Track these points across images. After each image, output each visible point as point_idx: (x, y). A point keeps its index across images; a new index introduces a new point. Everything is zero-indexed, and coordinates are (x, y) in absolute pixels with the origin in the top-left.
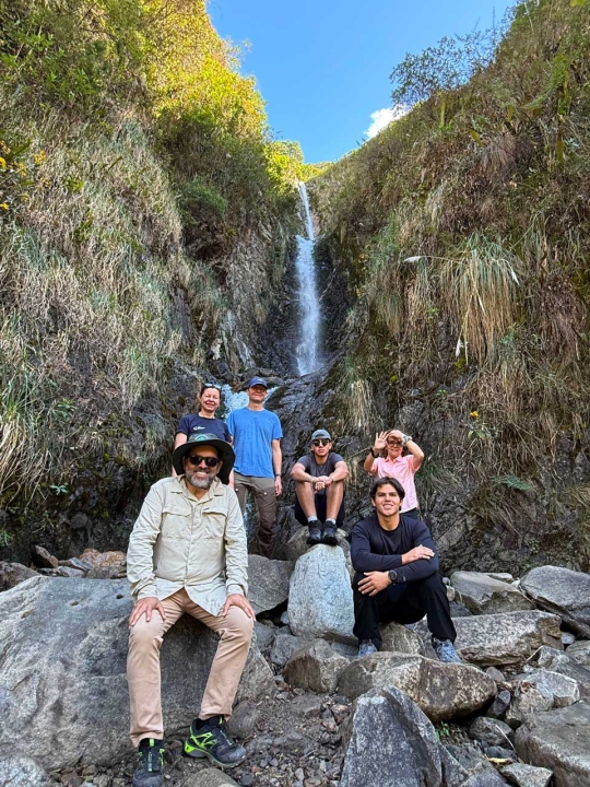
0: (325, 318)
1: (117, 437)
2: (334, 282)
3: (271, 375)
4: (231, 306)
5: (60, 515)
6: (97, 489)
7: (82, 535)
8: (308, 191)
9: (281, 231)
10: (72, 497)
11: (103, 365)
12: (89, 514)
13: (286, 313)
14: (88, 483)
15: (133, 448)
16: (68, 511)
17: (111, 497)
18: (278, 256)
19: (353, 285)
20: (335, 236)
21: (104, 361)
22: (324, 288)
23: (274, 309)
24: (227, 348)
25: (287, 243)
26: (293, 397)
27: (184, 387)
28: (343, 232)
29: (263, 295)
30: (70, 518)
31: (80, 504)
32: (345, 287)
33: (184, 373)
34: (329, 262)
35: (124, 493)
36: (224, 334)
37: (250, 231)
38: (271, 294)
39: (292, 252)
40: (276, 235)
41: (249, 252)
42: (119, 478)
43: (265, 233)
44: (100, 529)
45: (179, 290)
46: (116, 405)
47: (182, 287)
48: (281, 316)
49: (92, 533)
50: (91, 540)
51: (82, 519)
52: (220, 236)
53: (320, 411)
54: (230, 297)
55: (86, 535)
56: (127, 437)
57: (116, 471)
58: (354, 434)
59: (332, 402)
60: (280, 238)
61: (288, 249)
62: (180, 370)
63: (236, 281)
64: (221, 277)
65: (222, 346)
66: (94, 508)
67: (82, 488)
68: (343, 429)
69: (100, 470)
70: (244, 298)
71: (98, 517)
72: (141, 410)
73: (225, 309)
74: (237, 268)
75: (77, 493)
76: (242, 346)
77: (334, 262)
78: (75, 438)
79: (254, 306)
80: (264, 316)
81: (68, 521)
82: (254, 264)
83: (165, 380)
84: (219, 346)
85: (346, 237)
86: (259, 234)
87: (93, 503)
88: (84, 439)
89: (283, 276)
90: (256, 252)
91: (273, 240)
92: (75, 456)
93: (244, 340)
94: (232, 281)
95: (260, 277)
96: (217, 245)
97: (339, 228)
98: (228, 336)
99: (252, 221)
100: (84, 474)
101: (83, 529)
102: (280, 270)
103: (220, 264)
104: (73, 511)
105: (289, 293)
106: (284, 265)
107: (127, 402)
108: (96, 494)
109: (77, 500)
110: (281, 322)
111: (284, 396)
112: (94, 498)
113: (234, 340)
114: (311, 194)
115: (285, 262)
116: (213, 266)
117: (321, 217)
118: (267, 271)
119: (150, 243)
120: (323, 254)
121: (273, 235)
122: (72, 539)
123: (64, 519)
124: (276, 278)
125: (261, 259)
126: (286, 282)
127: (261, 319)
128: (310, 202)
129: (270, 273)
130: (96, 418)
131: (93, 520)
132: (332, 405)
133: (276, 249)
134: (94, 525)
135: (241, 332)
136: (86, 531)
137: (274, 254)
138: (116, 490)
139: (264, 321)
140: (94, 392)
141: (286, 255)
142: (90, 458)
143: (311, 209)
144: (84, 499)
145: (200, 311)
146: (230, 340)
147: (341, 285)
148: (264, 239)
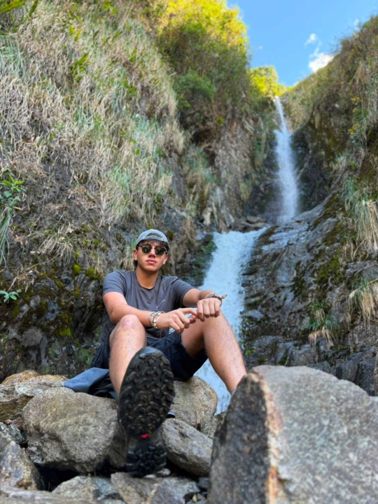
0: (303, 193)
1: (90, 248)
2: (310, 162)
3: (258, 222)
4: (220, 183)
5: (10, 328)
6: (59, 302)
7: (34, 355)
8: (282, 103)
9: (262, 124)
10: (25, 308)
11: (84, 180)
12: (45, 330)
13: (267, 192)
14: (47, 293)
15: (110, 263)
16: (19, 324)
17: (77, 314)
18: (259, 144)
19: (328, 163)
20: (310, 124)
21: (86, 178)
22: (301, 169)
23: (256, 189)
24: (216, 216)
25: (267, 135)
26: (284, 234)
27: (173, 223)
28: (317, 119)
29: (247, 177)
30: (21, 332)
31: (34, 317)
32: (321, 165)
33: (174, 211)
34: (305, 147)
35: (95, 311)
36: (213, 204)
37: (235, 124)
38: (254, 176)
39: (272, 142)
40: (257, 128)
41: (234, 142)
42: (90, 293)
43: (248, 127)
44: (58, 350)
45: (173, 154)
46: (93, 217)
47: (176, 152)
48: (262, 193)
49: (47, 354)
50: (44, 362)
51: (36, 335)
52: (210, 124)
53: (320, 241)
54: (219, 175)
55: (39, 355)
56: (103, 250)
57: (86, 285)
58: (370, 258)
59: (335, 229)
60: (261, 130)
61: (267, 139)
62: (169, 208)
63: (224, 163)
64: (211, 158)
65: (212, 214)
66: (52, 323)
67: (38, 297)
68: (353, 254)
69: (67, 282)
70: (230, 179)
71: (56, 335)
72: (124, 229)
73: (214, 184)
74: (225, 153)
75: (32, 303)
76: (229, 217)
77: (310, 145)
78: (38, 242)
79: (239, 185)
80: (248, 194)
81: (18, 337)
82: (238, 152)
83: (154, 213)
84: (209, 214)
85: (320, 122)
86: (243, 127)
87: (50, 317)
88: (48, 245)
89: (264, 161)
90: (240, 142)
91: (255, 132)
92: (36, 262)
93: (231, 212)
94: (220, 163)
95: (244, 162)
96: (207, 131)
97: (312, 117)
98: (217, 206)
99: (237, 115)
100: (44, 283)
101: (36, 348)
102: (261, 156)
103: (210, 147)
104: (26, 325)
105: (269, 175)
106: (265, 152)
107: (106, 217)
108: (55, 307)
109: (30, 312)
110: (262, 198)
111: (274, 233)
112: (53, 311)
113: (222, 211)
114: (284, 105)
115: (266, 149)
116: (204, 149)
117: (294, 121)
118: (250, 157)
119: (147, 109)
120: (299, 142)
121: (255, 128)
122: (22, 360)
123: (13, 333)
124: (258, 162)
125: (244, 147)
126: (266, 166)
127: (245, 196)
128: (284, 110)
129: (253, 158)
130: (67, 224)
131: (49, 337)
132: (334, 232)
133: (258, 139)
134: (50, 344)
135: (228, 206)
136: (39, 350)
137: (255, 142)
138: (85, 307)
139: (248, 198)
140: (69, 201)
141: (266, 143)
142: (55, 267)
143: (285, 116)
144: (40, 311)
145: (194, 184)
146: (218, 210)
147: (317, 164)
148: (247, 131)
